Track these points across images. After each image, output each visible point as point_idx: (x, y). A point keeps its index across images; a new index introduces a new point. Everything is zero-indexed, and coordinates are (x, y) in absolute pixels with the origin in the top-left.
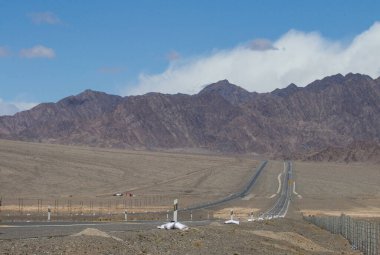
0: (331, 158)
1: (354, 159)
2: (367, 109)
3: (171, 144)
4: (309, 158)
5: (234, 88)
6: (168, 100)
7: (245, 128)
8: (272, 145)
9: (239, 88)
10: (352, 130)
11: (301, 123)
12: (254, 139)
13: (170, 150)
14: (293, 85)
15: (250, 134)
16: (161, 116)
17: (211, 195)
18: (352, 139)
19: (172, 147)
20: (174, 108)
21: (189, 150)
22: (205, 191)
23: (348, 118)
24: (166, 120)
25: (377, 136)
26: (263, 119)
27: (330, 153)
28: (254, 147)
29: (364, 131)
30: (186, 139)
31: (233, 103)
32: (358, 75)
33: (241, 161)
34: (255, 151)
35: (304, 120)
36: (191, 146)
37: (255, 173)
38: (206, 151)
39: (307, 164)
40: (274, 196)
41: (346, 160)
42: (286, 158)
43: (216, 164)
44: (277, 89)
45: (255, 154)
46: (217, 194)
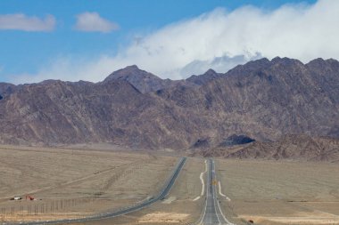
0: (258, 154)
1: (285, 155)
2: (297, 98)
3: (73, 138)
4: (233, 154)
5: (144, 74)
6: (68, 88)
7: (158, 120)
8: (189, 140)
9: (151, 75)
10: (280, 122)
11: (222, 114)
12: (169, 133)
13: (72, 146)
14: (211, 70)
15: (163, 127)
16: (60, 106)
17: (124, 198)
18: (280, 133)
19: (74, 143)
20: (76, 97)
21: (93, 146)
22: (117, 193)
23: (275, 108)
24: (66, 111)
25: (309, 128)
26: (178, 109)
27: (257, 149)
28: (167, 143)
29: (294, 122)
30: (90, 133)
31: (143, 92)
32: (286, 59)
33: (156, 158)
34: (169, 146)
35: (225, 111)
36: (96, 141)
37: (173, 172)
38: (114, 147)
39: (230, 161)
40: (198, 198)
41: (275, 156)
42: (206, 155)
43: (127, 162)
44: (193, 76)
45: (169, 150)
46: (132, 197)
